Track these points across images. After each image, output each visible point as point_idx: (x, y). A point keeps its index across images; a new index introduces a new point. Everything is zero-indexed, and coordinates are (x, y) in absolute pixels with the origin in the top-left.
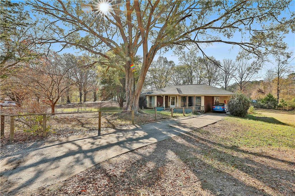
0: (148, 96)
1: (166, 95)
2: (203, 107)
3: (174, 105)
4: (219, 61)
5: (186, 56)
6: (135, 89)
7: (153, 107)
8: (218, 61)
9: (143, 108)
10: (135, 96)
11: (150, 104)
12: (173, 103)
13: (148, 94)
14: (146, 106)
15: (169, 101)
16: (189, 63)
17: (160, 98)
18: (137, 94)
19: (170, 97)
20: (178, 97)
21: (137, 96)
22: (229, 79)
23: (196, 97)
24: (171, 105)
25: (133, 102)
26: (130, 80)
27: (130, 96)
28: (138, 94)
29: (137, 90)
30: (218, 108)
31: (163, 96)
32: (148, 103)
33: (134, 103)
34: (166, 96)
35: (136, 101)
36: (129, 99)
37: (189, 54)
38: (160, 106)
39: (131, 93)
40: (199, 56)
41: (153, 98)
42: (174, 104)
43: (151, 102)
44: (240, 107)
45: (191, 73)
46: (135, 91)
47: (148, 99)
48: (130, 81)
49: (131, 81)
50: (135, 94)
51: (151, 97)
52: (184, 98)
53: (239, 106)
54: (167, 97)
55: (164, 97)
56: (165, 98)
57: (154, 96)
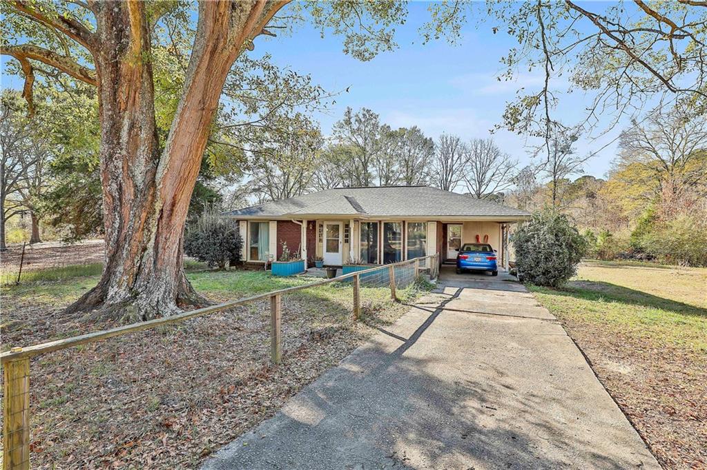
0: (247, 220)
1: (311, 218)
2: (432, 257)
3: (337, 251)
4: (431, 139)
5: (353, 120)
6: (159, 176)
7: (262, 259)
8: (428, 139)
9: (227, 265)
10: (157, 216)
11: (254, 252)
12: (333, 247)
13: (244, 213)
14: (239, 256)
15: (321, 240)
16: (361, 141)
17: (286, 227)
18: (169, 201)
19: (321, 226)
20: (352, 225)
21: (171, 215)
22: (452, 185)
23: (409, 223)
24: (327, 251)
25: (145, 249)
26: (126, 123)
27: (125, 211)
28: (173, 205)
29: (168, 182)
30: (476, 259)
31: (301, 222)
32: (245, 245)
33: (150, 251)
34: (309, 222)
35: (162, 239)
36: (120, 229)
37: (361, 116)
38: (291, 256)
39: (129, 194)
40: (385, 125)
41: (262, 228)
42: (336, 249)
43: (256, 242)
44: (561, 256)
45: (365, 166)
46: (153, 183)
47: (244, 232)
48: (126, 128)
49: (132, 126)
50: (158, 206)
51: (255, 227)
52: (371, 228)
53: (558, 253)
54: (312, 224)
55: (304, 226)
56: (308, 228)
57: (267, 222)
